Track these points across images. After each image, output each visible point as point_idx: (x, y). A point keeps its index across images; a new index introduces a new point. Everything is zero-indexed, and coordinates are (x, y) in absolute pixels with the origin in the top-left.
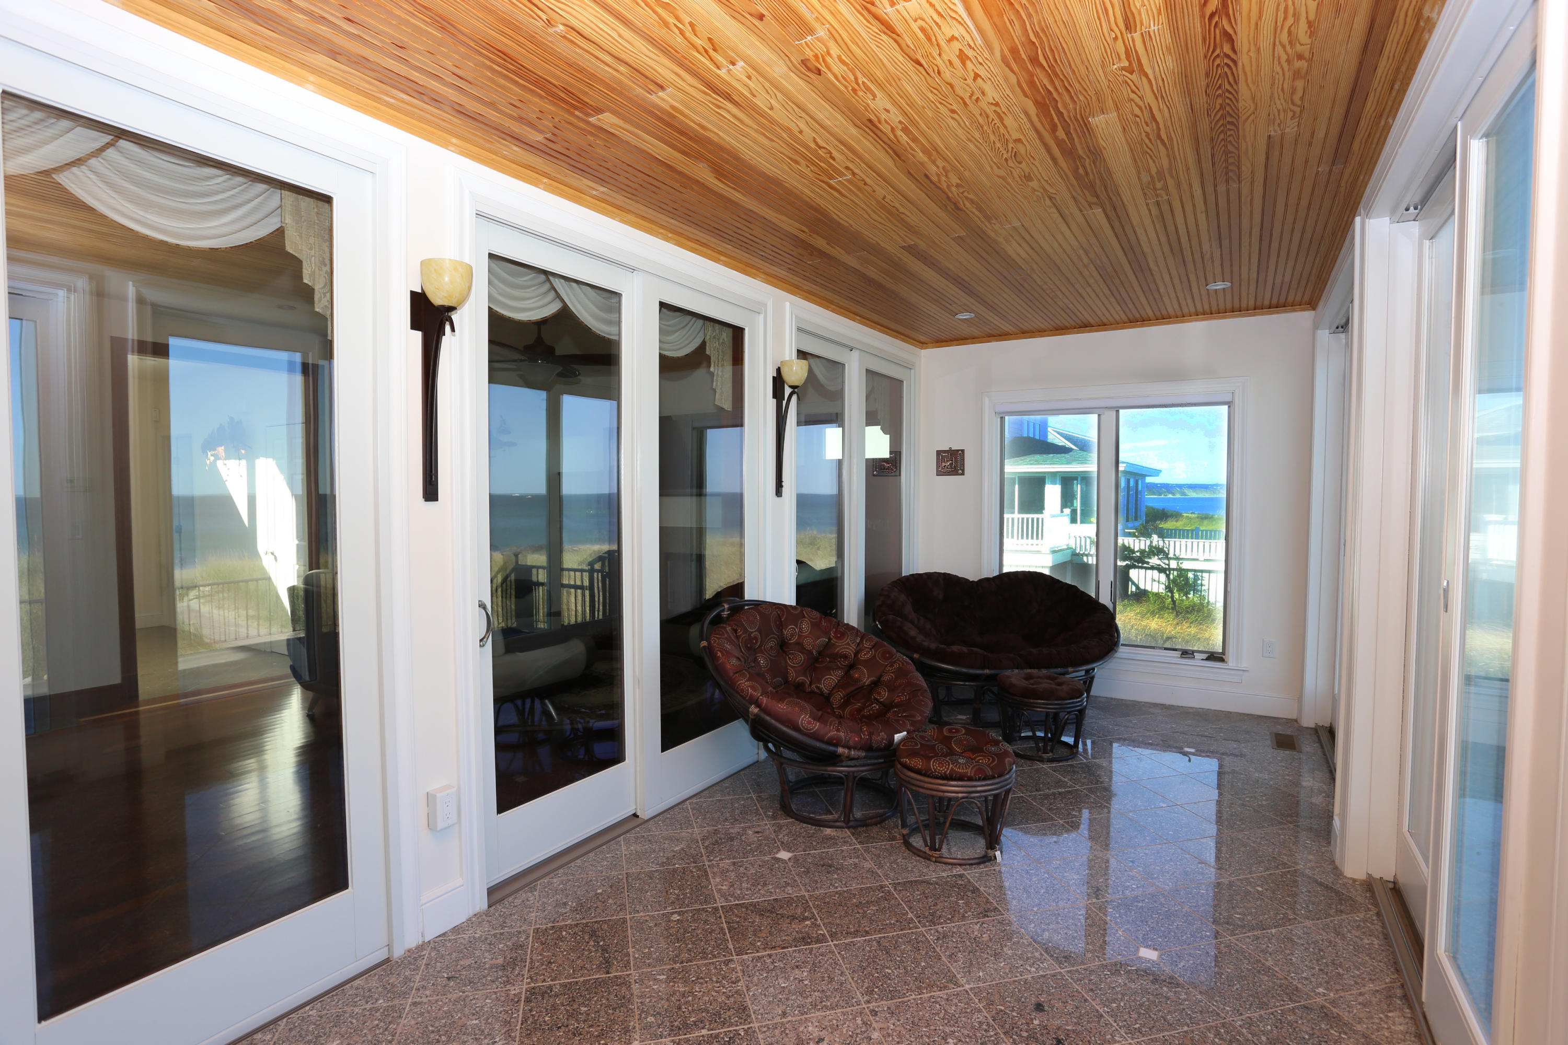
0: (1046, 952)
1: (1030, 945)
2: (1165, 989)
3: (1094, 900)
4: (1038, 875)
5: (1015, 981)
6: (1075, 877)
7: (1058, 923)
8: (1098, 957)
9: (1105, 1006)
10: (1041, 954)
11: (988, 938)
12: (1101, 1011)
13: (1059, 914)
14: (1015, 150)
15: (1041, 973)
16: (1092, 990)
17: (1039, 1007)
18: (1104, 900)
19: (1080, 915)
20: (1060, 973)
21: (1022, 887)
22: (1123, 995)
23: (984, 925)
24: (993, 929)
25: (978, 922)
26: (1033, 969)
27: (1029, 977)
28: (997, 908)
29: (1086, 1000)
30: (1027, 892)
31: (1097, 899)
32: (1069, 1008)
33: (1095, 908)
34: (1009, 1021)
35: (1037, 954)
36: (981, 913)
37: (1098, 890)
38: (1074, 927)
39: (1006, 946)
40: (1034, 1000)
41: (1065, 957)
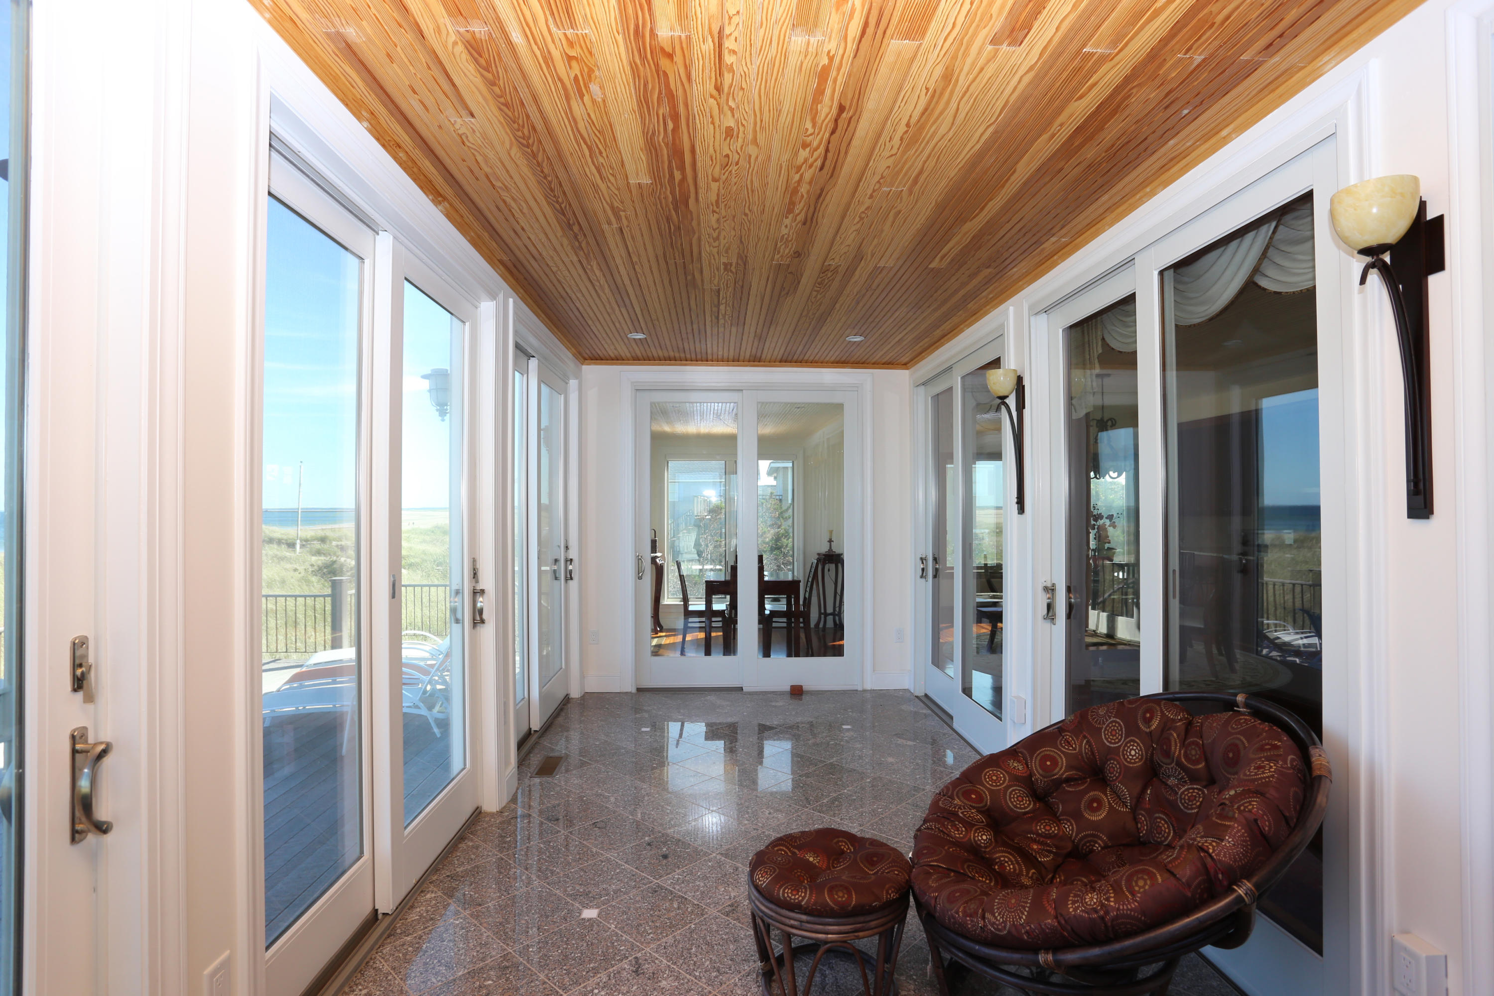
0: (671, 891)
1: (685, 893)
2: (581, 890)
3: (639, 955)
4: (706, 971)
5: (686, 866)
6: (664, 982)
7: (669, 919)
8: (631, 899)
9: (624, 869)
10: (675, 888)
11: (719, 888)
12: (626, 865)
13: (670, 927)
14: (723, 172)
15: (670, 876)
16: (633, 875)
17: (665, 857)
18: (630, 958)
19: (651, 933)
20: (657, 879)
21: (716, 947)
22: (612, 878)
23: (728, 897)
24: (720, 897)
25: (734, 899)
26: (676, 877)
27: (678, 871)
28: (727, 916)
29: (636, 868)
30: (708, 944)
31: (636, 958)
32: (646, 861)
33: (638, 946)
34: (680, 846)
35: (677, 887)
36: (737, 907)
37: (636, 972)
38: (654, 919)
39: (703, 887)
40: (670, 859)
41: (656, 891)
